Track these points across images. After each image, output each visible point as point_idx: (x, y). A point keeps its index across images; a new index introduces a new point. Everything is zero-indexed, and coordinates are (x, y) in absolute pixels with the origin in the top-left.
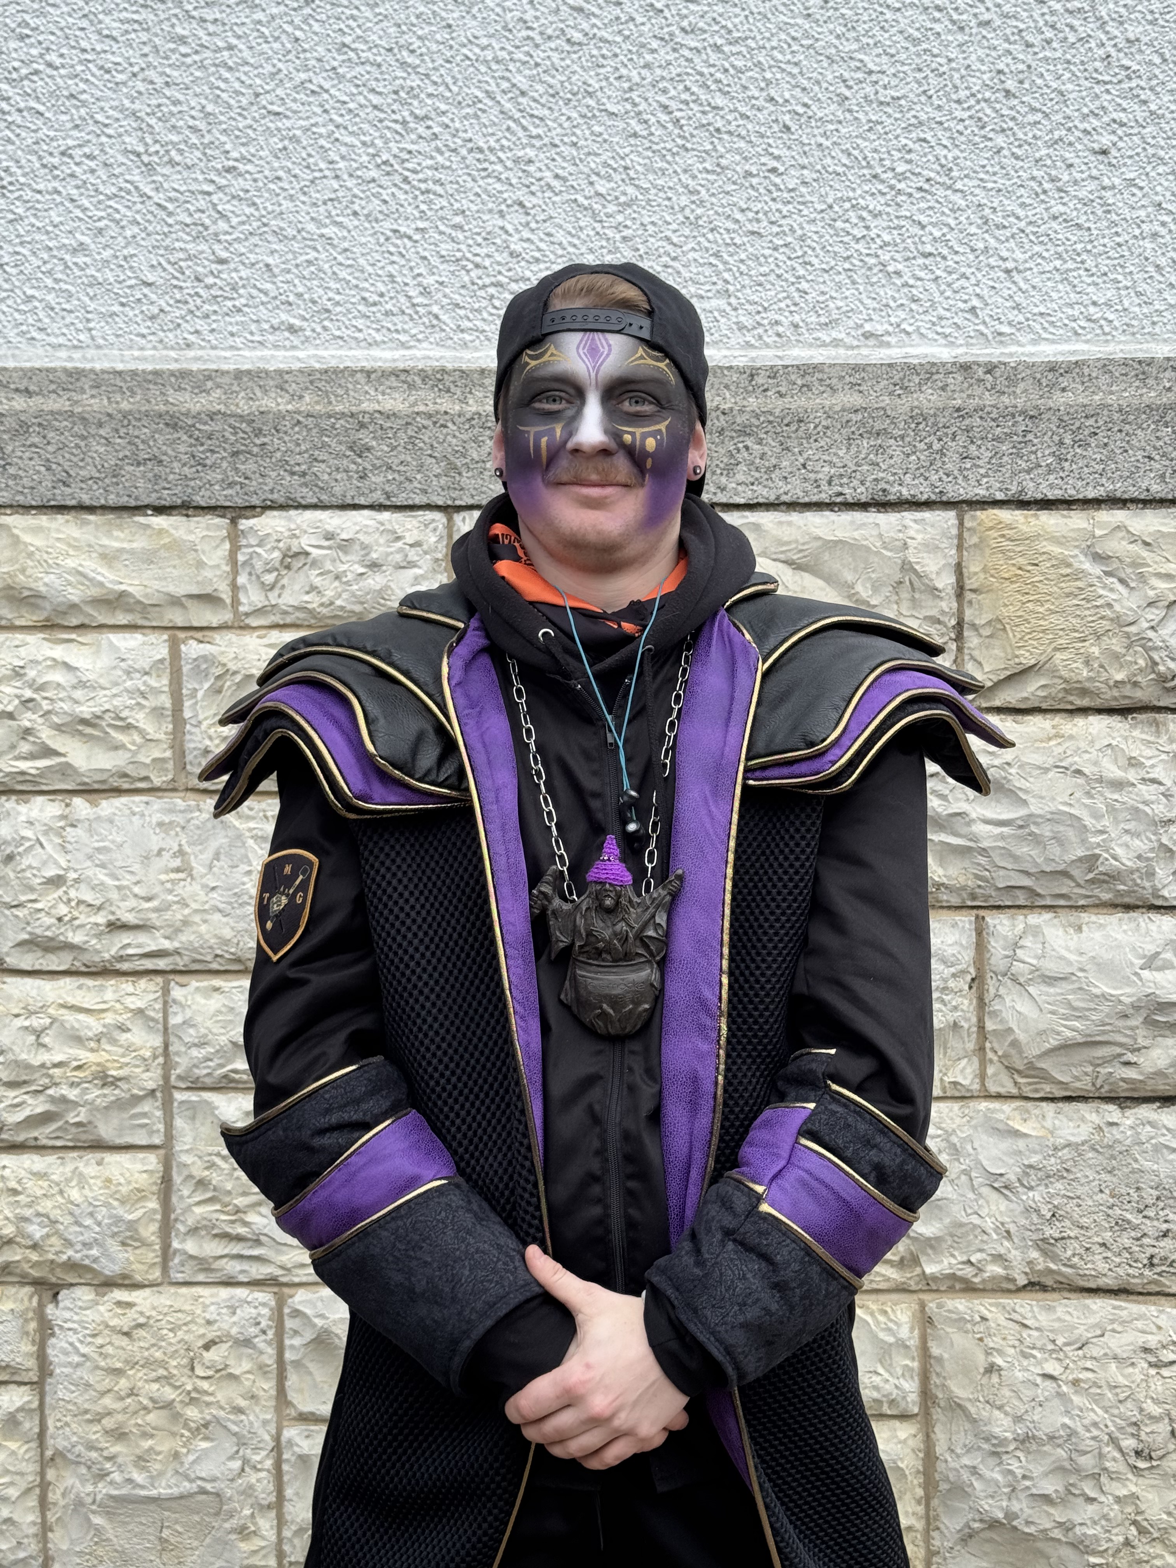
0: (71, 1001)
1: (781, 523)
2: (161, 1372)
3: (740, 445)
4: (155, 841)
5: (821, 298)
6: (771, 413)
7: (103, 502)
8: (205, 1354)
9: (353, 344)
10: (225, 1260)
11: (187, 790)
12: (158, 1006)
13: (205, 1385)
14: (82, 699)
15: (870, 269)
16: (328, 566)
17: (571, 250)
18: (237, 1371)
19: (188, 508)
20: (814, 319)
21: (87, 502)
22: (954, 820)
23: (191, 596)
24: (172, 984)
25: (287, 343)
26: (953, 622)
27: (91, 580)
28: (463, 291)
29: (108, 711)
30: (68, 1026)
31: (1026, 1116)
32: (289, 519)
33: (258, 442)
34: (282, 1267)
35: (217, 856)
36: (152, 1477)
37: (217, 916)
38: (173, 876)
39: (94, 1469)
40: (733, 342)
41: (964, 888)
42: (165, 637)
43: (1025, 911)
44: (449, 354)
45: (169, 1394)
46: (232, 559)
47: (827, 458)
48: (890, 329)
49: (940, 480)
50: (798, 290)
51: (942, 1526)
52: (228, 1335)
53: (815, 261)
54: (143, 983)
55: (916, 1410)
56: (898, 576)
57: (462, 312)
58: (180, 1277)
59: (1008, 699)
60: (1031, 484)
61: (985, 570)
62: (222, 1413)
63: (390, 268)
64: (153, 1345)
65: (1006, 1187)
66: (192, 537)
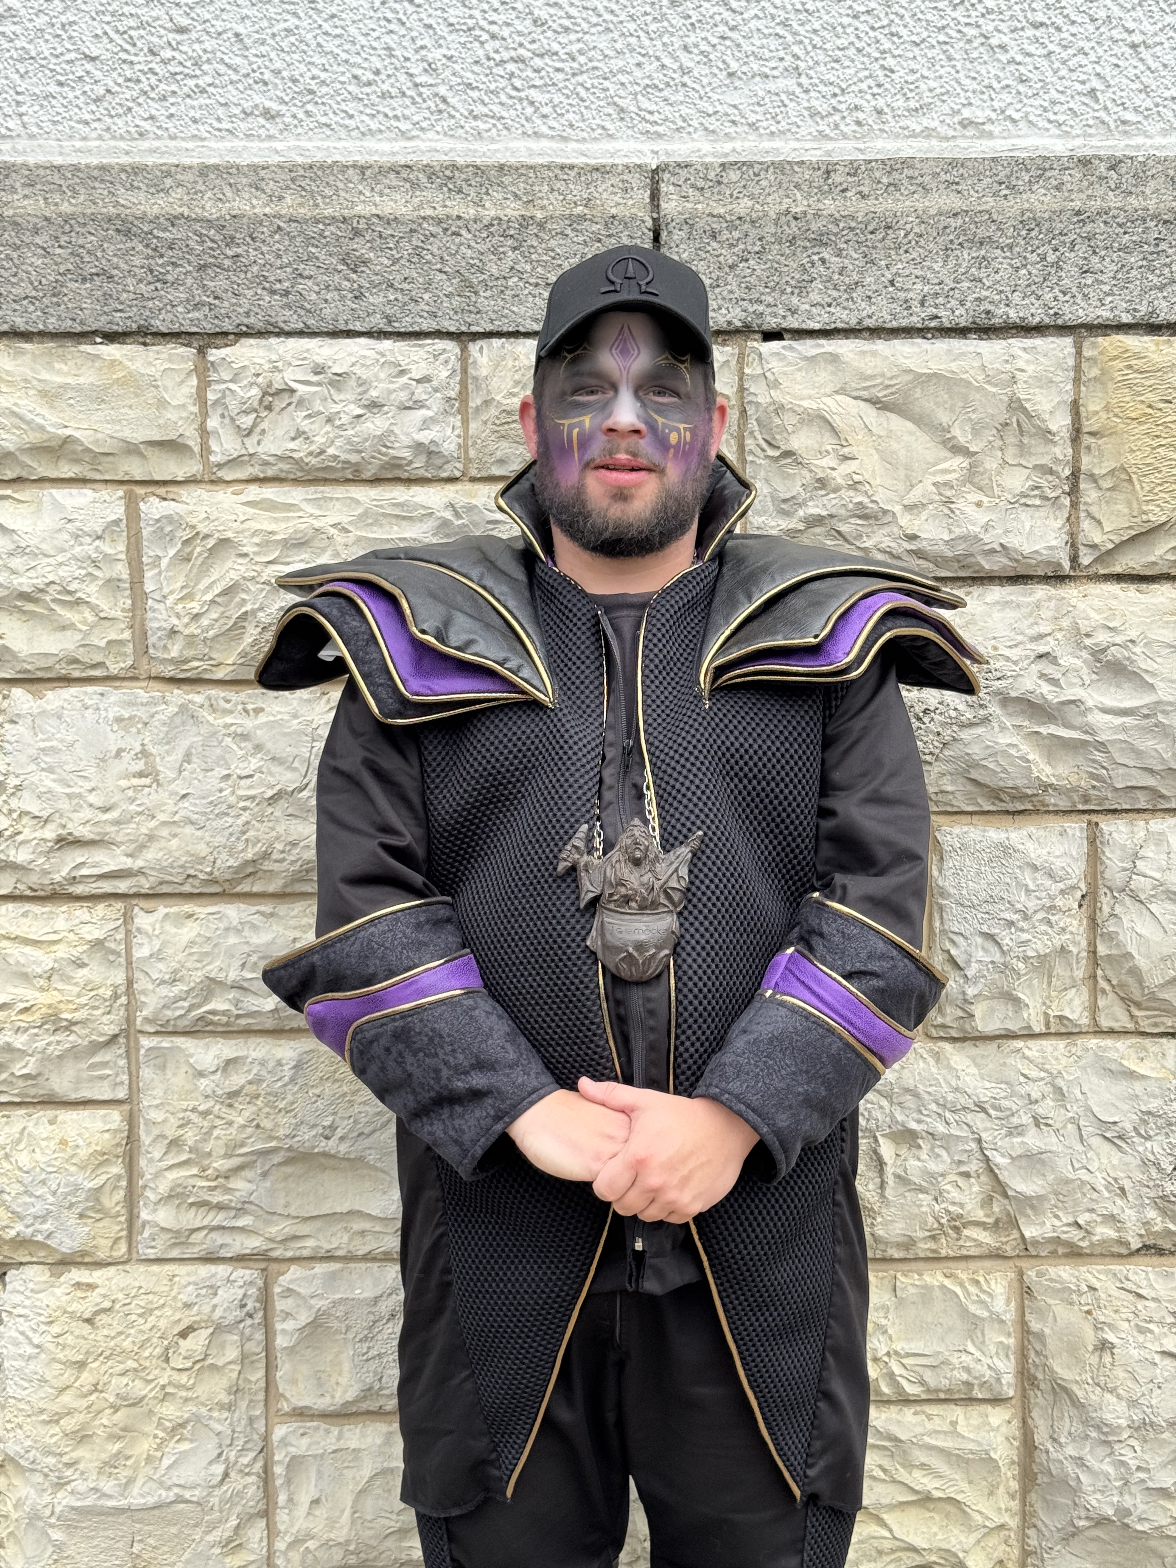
0: (15, 931)
1: (863, 353)
2: (131, 1364)
3: (815, 258)
4: (113, 740)
5: (910, 78)
6: (853, 218)
7: (41, 327)
8: (182, 1342)
9: (343, 133)
10: (205, 1232)
11: (150, 678)
12: (120, 936)
13: (183, 1378)
14: (21, 569)
15: (969, 41)
16: (318, 406)
17: (608, 17)
18: (220, 1363)
19: (146, 334)
20: (901, 103)
21: (22, 327)
22: (1066, 708)
23: (151, 443)
24: (136, 909)
25: (262, 132)
26: (1067, 472)
27: (28, 423)
28: (476, 68)
29: (52, 582)
30: (12, 961)
31: (1143, 1054)
32: (269, 348)
33: (230, 253)
34: (271, 1240)
35: (187, 758)
36: (120, 1485)
37: (189, 830)
38: (136, 781)
39: (53, 1477)
40: (803, 132)
41: (1075, 789)
42: (120, 493)
43: (1144, 816)
44: (460, 146)
45: (139, 1388)
46: (201, 398)
47: (919, 273)
48: (994, 116)
49: (1055, 299)
50: (883, 67)
51: (1039, 1524)
52: (209, 1320)
53: (903, 32)
54: (101, 909)
55: (1011, 1393)
56: (1004, 417)
57: (475, 94)
58: (151, 1253)
59: (1132, 564)
60: (1165, 304)
61: (1107, 408)
62: (204, 1410)
63: (386, 38)
64: (121, 1333)
65: (1120, 1137)
66: (151, 371)
